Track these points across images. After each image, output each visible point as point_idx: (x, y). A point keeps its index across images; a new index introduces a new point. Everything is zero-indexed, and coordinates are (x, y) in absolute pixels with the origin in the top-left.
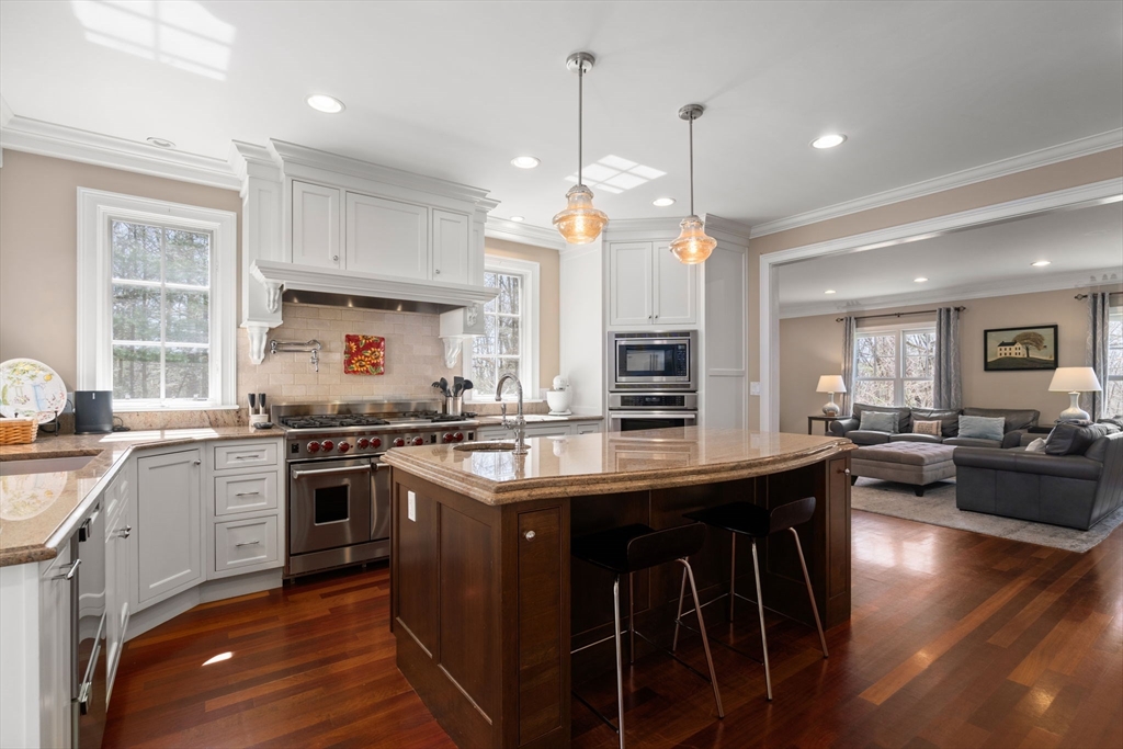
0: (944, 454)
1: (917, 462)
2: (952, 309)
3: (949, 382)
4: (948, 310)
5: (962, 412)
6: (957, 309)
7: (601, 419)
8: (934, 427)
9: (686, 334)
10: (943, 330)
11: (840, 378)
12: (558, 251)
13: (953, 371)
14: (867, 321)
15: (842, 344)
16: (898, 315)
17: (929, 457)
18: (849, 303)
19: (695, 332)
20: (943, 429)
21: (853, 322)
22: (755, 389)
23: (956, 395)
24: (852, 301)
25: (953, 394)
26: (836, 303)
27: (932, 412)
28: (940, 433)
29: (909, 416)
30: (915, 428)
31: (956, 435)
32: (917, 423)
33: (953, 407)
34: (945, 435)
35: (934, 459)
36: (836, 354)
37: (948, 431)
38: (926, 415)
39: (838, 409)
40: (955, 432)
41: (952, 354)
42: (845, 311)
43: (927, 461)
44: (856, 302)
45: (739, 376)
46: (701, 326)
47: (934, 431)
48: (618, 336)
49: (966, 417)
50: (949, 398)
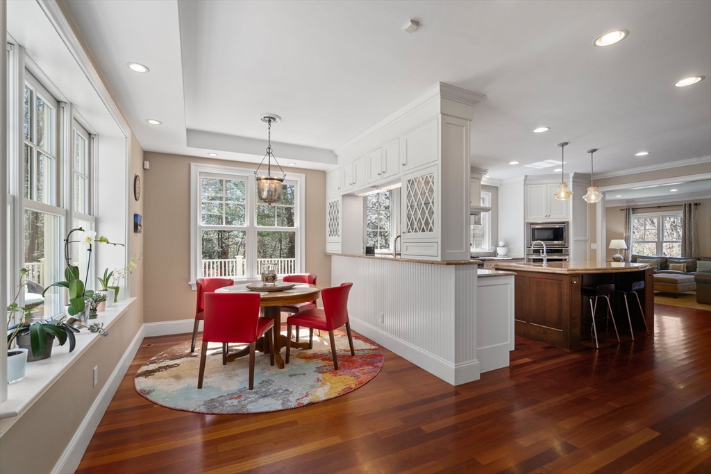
0: (688, 279)
1: (675, 282)
2: (693, 204)
3: (690, 243)
4: (690, 205)
5: (699, 259)
6: (696, 204)
7: (523, 259)
8: (682, 267)
9: (564, 223)
10: (687, 216)
11: (623, 241)
12: (497, 187)
13: (693, 237)
14: (639, 211)
15: (624, 223)
16: (659, 207)
17: (681, 280)
18: (628, 201)
19: (568, 222)
20: (687, 268)
21: (631, 211)
22: (594, 246)
23: (695, 250)
24: (630, 200)
25: (693, 249)
26: (620, 201)
27: (680, 259)
28: (685, 270)
29: (667, 261)
30: (670, 267)
31: (696, 271)
32: (671, 265)
33: (693, 256)
34: (688, 271)
35: (683, 281)
36: (620, 228)
37: (690, 268)
38: (677, 261)
39: (622, 258)
40: (695, 269)
41: (693, 228)
42: (625, 205)
43: (680, 282)
44: (633, 200)
45: (586, 241)
46: (570, 219)
47: (682, 269)
48: (531, 224)
49: (701, 262)
50: (691, 252)
